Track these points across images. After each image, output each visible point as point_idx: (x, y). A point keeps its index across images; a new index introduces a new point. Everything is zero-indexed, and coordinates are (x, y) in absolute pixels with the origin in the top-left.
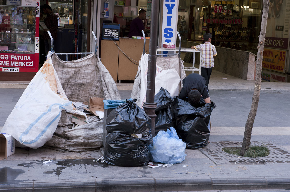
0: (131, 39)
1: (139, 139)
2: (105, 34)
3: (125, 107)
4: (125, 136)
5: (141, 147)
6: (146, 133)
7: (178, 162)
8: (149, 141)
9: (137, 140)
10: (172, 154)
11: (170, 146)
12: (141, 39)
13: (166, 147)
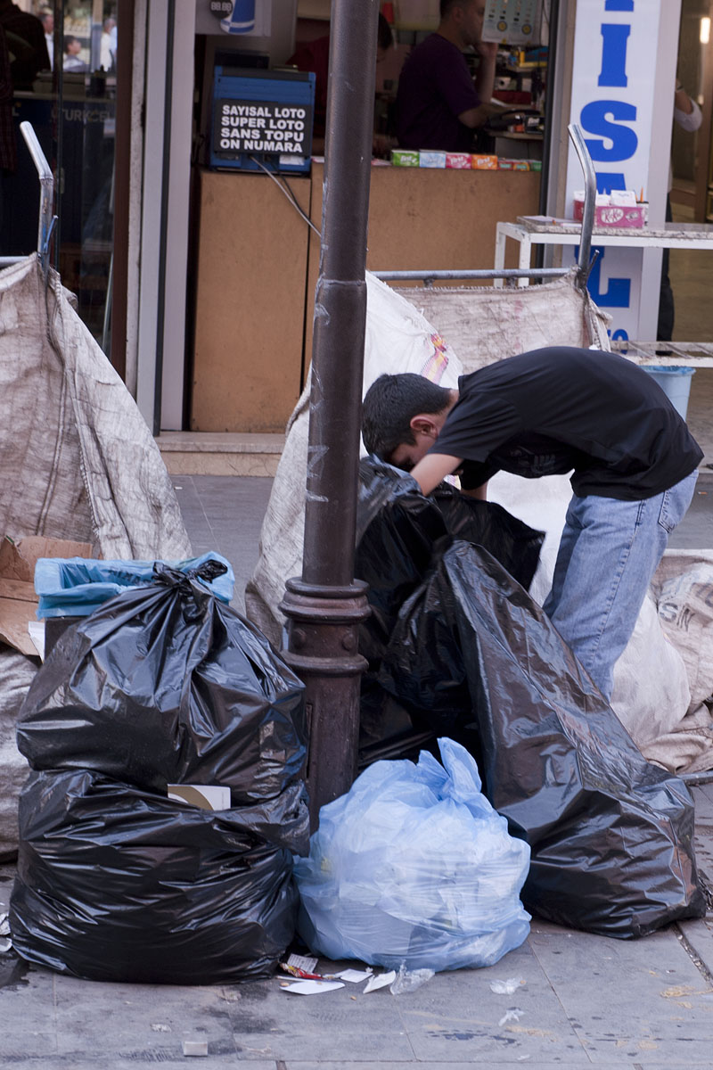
0: (385, 167)
1: (211, 819)
2: (225, 132)
3: (142, 614)
4: (125, 798)
5: (231, 866)
6: (261, 781)
7: (470, 957)
8: (277, 828)
9: (196, 822)
10: (434, 909)
11: (421, 861)
12: (443, 165)
13: (396, 865)
